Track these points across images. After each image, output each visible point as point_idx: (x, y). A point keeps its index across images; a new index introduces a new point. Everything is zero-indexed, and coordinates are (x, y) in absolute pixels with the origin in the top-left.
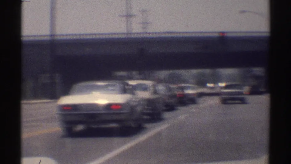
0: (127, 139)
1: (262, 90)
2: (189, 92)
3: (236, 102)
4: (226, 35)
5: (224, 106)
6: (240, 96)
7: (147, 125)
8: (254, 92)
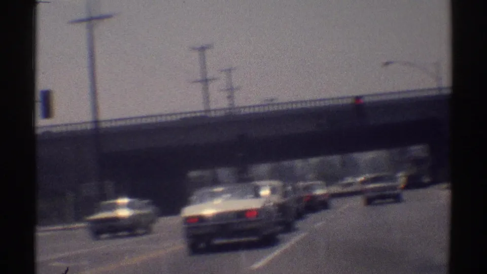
0: (266, 251)
1: (426, 180)
2: (319, 192)
3: (388, 200)
4: (362, 101)
5: (369, 208)
6: (392, 192)
7: (281, 236)
8: (413, 183)
